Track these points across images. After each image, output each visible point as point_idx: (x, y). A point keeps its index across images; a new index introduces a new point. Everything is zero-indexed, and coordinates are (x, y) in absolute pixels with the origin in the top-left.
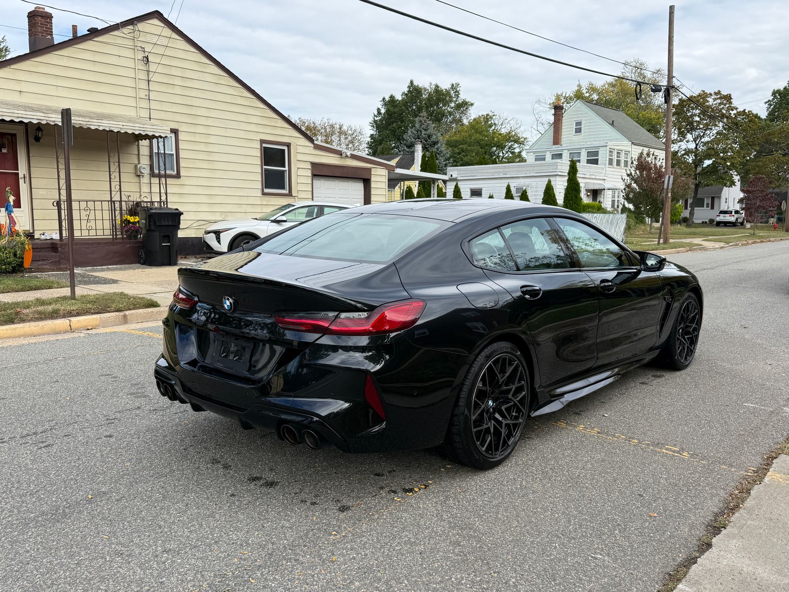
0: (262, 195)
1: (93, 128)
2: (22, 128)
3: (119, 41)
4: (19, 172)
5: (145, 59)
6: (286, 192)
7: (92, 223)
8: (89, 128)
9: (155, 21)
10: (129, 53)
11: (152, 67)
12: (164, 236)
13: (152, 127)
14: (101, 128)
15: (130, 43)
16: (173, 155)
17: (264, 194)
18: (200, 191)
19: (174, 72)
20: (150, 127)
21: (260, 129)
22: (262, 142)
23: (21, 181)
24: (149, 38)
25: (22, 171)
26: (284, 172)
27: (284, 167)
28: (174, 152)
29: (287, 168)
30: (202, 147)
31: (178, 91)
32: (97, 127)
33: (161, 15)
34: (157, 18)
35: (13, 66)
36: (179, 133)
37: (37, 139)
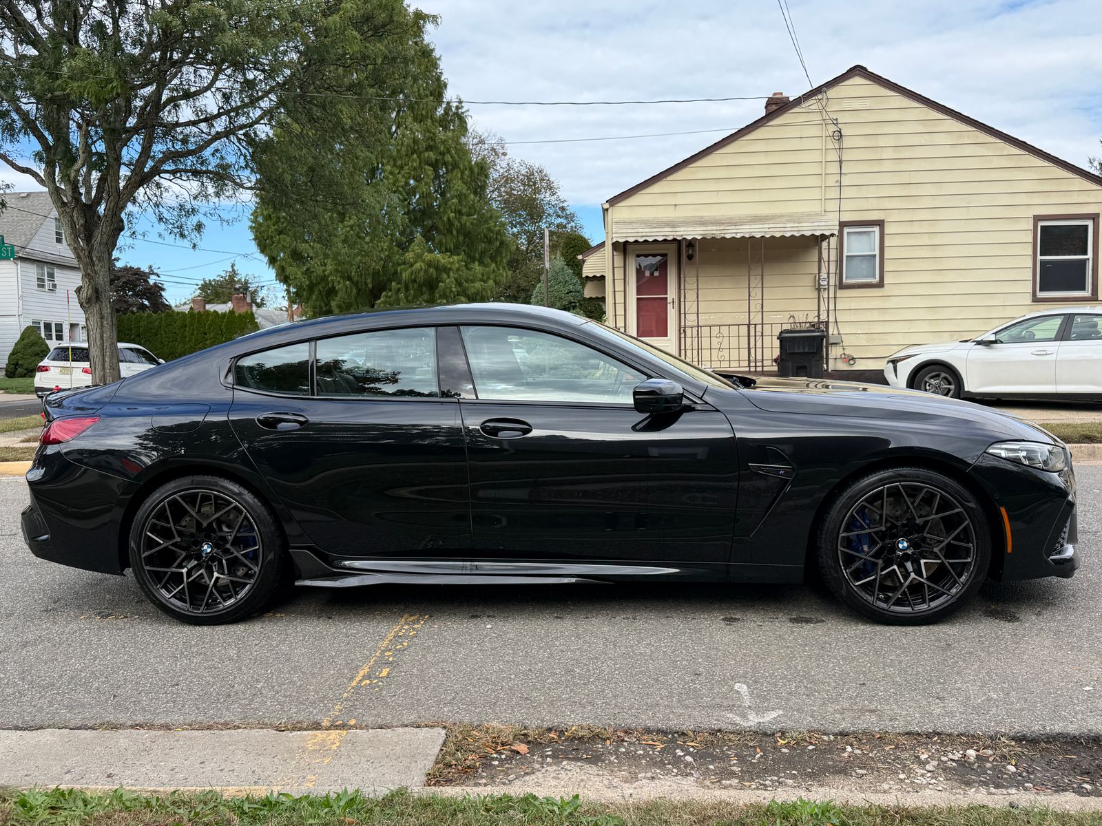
0: (1033, 301)
1: (728, 236)
2: (674, 246)
3: (803, 118)
4: (668, 296)
5: (836, 134)
6: (1087, 293)
7: (726, 353)
8: (724, 238)
9: (858, 80)
10: (815, 131)
11: (847, 143)
12: (798, 368)
13: (811, 224)
14: (738, 236)
15: (817, 117)
16: (875, 256)
17: (1035, 300)
18: (918, 302)
19: (883, 142)
20: (808, 224)
21: (1037, 199)
22: (1037, 218)
23: (670, 307)
24: (845, 105)
25: (672, 294)
26: (1084, 262)
27: (1085, 253)
28: (877, 252)
29: (1090, 255)
30: (925, 240)
31: (888, 166)
32: (734, 235)
33: (865, 69)
34: (858, 75)
35: (668, 178)
36: (886, 224)
37: (690, 257)
